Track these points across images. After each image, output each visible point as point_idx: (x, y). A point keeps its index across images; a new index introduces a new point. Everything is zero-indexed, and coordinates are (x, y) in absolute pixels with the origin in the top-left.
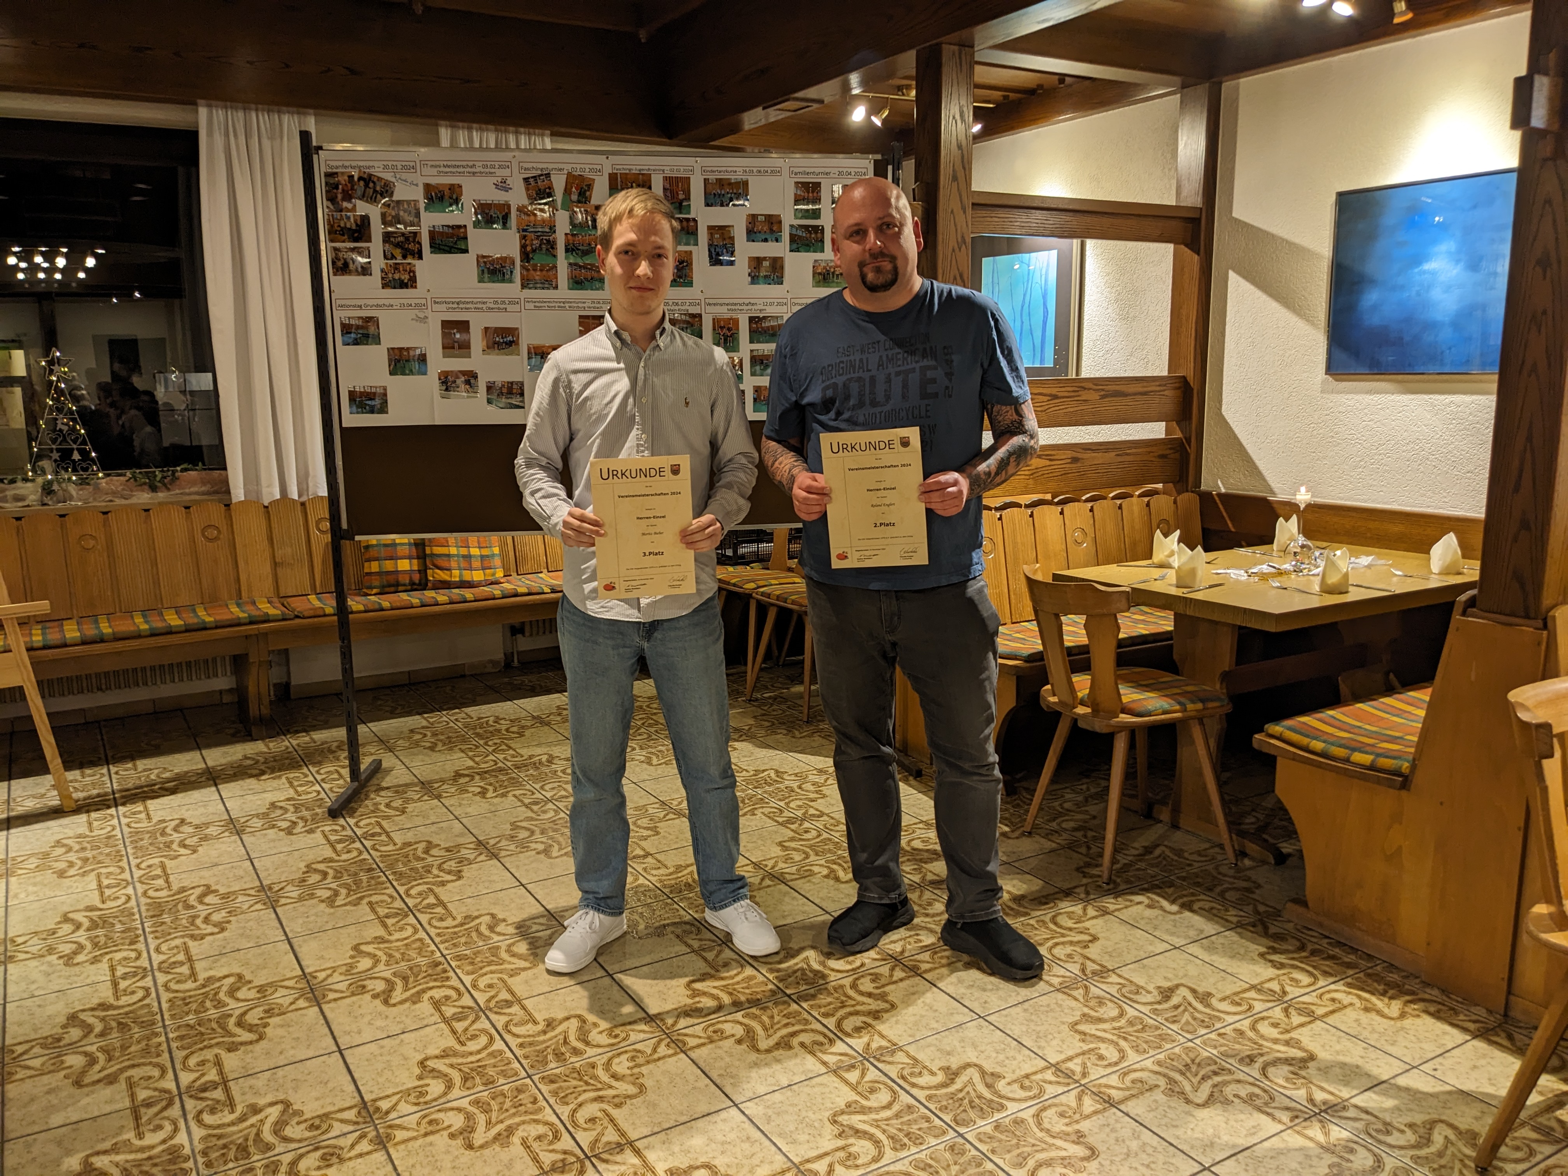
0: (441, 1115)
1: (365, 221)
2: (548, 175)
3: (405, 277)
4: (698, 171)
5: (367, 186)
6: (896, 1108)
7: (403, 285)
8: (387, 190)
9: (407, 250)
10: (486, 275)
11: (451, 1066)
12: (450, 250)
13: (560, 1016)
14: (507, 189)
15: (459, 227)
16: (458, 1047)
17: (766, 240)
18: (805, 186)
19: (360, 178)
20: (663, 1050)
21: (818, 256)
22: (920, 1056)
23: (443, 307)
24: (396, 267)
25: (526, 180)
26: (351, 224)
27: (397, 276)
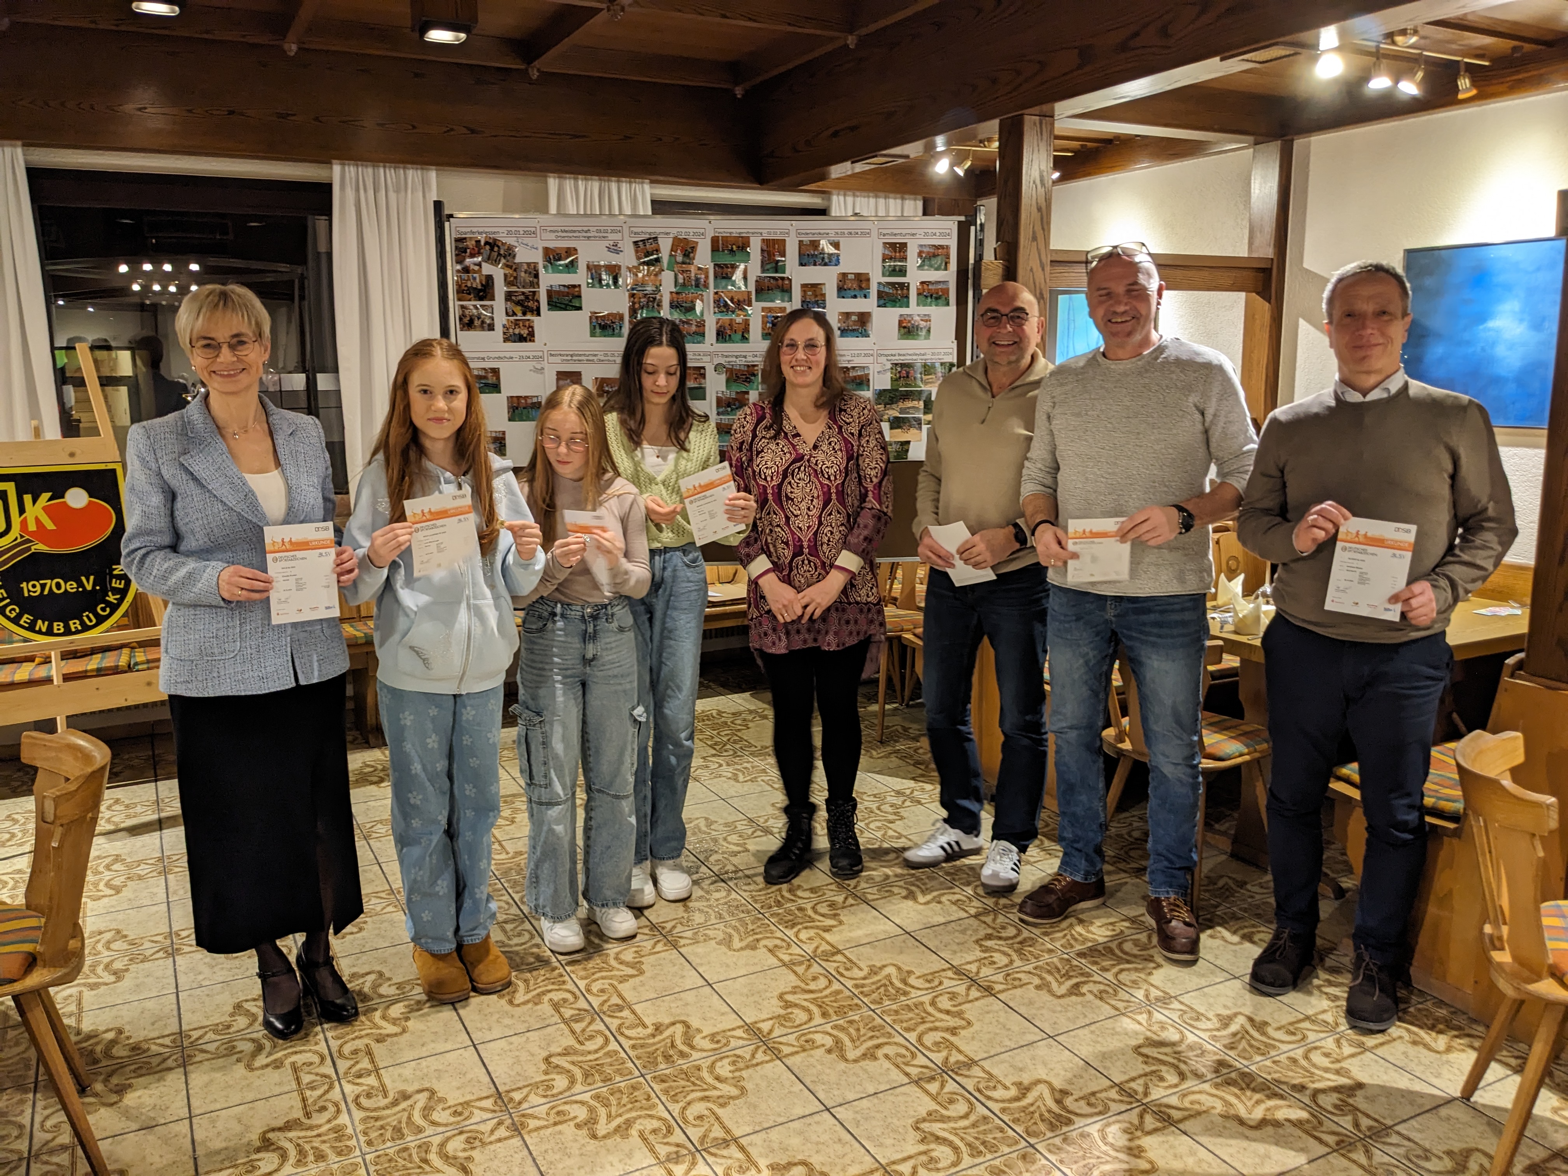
0: (566, 1107)
1: (490, 280)
2: (656, 239)
3: (525, 332)
4: (793, 234)
5: (492, 249)
6: (973, 1118)
7: (521, 339)
8: (510, 253)
9: (527, 307)
10: (598, 330)
11: (573, 1063)
12: (565, 307)
13: (667, 1021)
14: (617, 252)
15: (574, 286)
16: (577, 1046)
17: (855, 297)
18: (893, 246)
19: (486, 243)
20: (760, 1057)
21: (904, 311)
22: (995, 1072)
23: (558, 359)
24: (516, 323)
25: (636, 243)
26: (477, 284)
27: (517, 331)
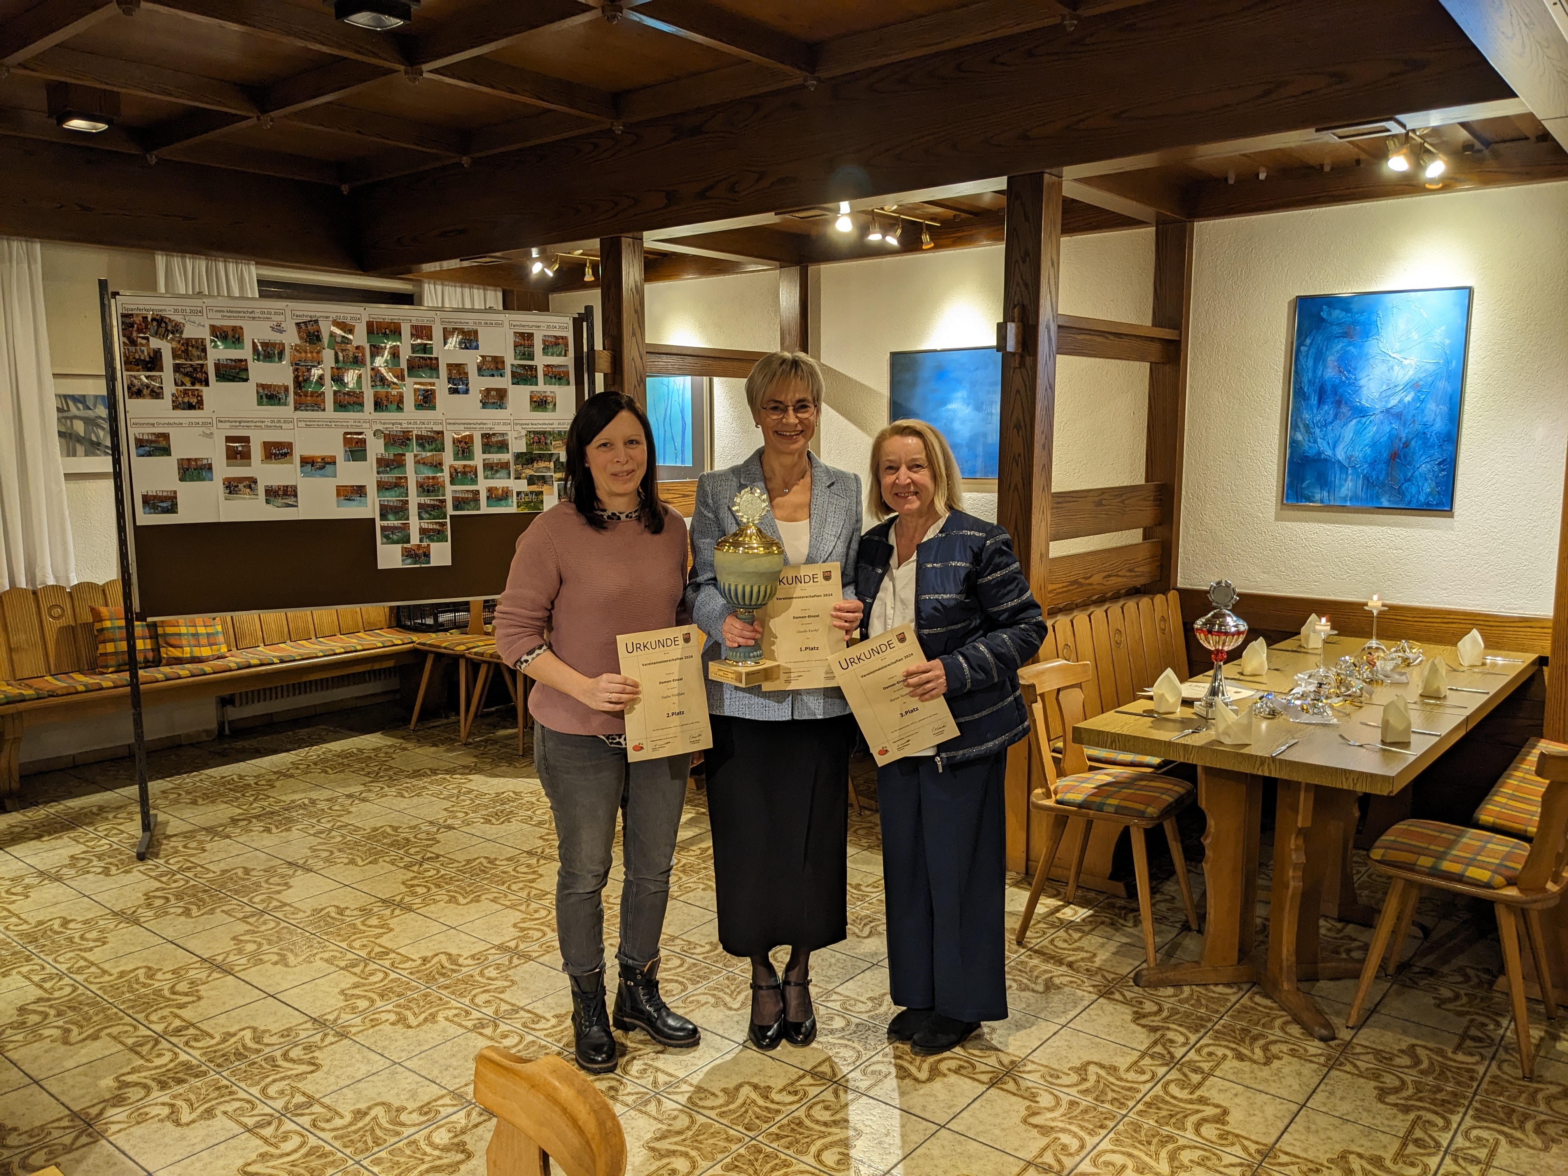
1: (158, 353)
2: (316, 321)
3: (194, 401)
4: (438, 321)
5: (159, 325)
7: (191, 407)
8: (177, 329)
9: (196, 378)
10: (265, 400)
11: (366, 991)
12: (233, 379)
14: (281, 332)
15: (241, 361)
16: (363, 981)
17: (493, 375)
18: (522, 335)
19: (153, 319)
21: (533, 388)
23: (227, 425)
24: (185, 392)
25: (298, 324)
26: (145, 356)
27: (186, 400)
